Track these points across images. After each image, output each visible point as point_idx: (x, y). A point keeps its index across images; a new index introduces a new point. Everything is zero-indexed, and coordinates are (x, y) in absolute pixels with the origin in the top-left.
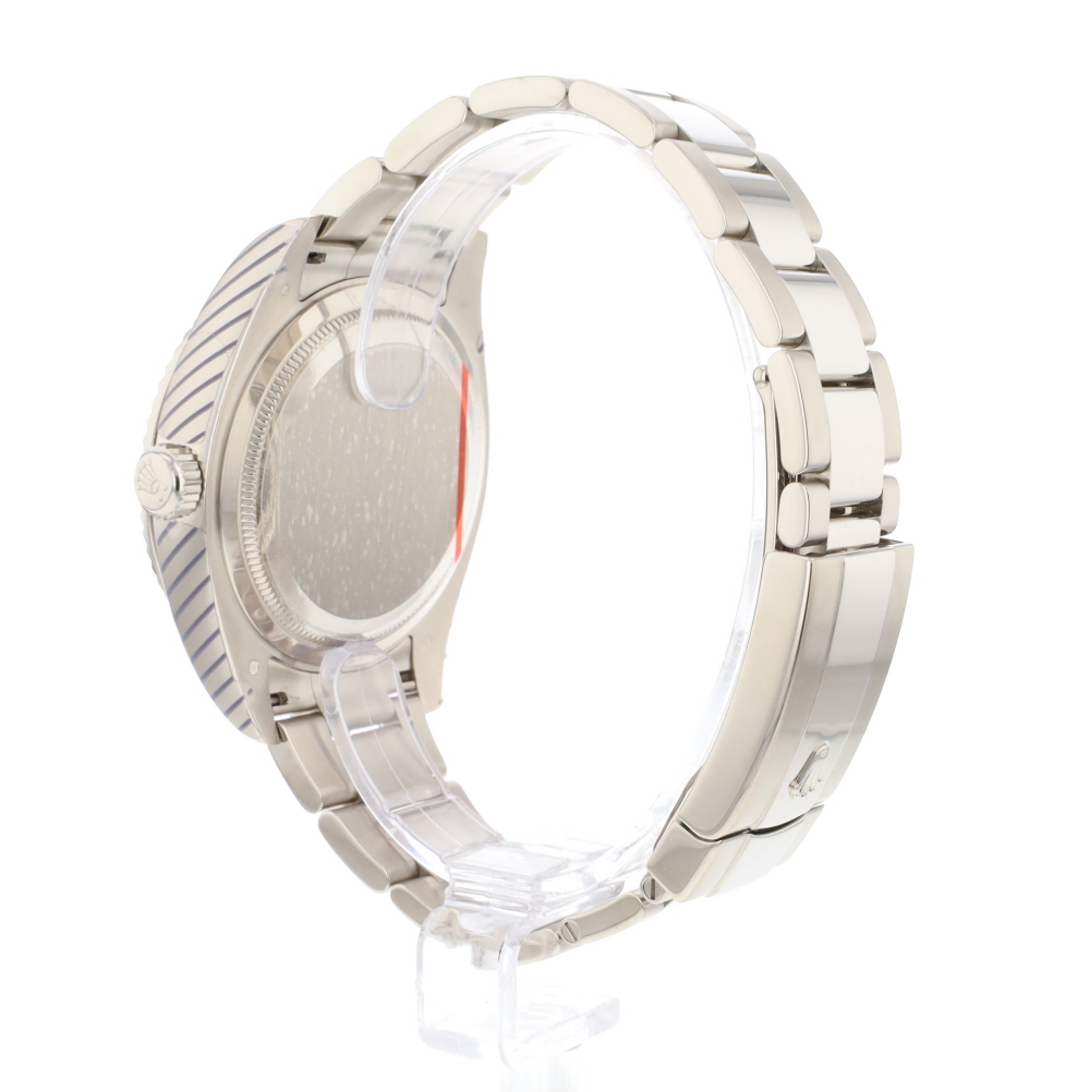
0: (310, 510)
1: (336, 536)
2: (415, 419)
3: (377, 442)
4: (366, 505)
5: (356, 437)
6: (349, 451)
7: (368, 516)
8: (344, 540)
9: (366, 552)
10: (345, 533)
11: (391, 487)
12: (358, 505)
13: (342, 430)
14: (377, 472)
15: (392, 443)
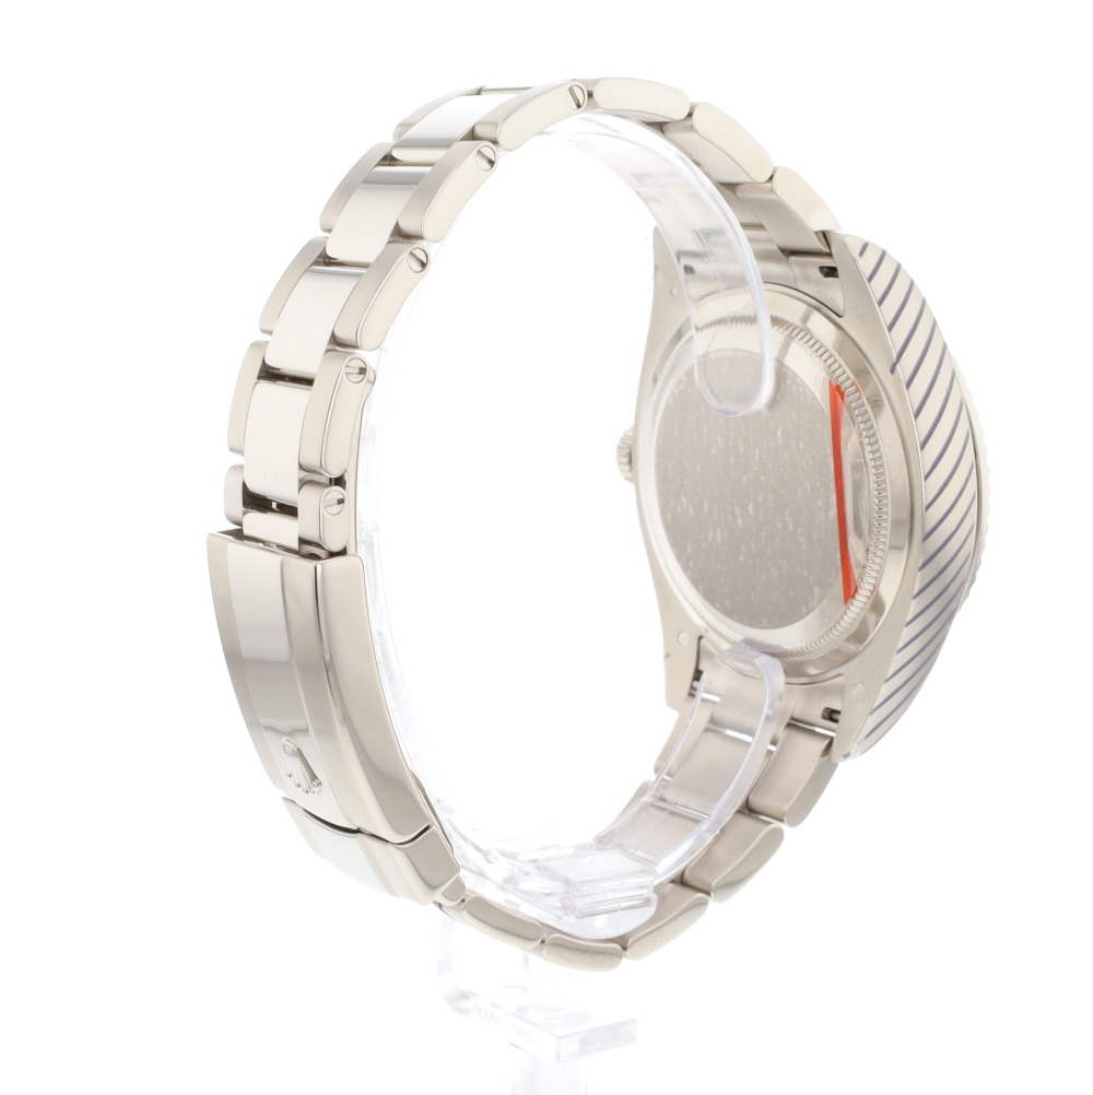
0: (684, 500)
1: (711, 532)
2: (779, 433)
3: (742, 449)
4: (737, 510)
5: (719, 439)
6: (714, 452)
7: (740, 521)
8: (719, 539)
9: (742, 558)
10: (719, 532)
11: (760, 499)
12: (729, 508)
13: (705, 430)
14: (745, 479)
15: (757, 451)
